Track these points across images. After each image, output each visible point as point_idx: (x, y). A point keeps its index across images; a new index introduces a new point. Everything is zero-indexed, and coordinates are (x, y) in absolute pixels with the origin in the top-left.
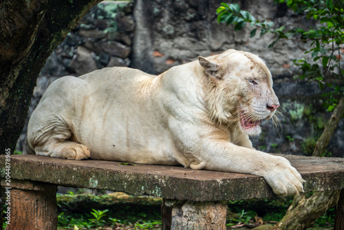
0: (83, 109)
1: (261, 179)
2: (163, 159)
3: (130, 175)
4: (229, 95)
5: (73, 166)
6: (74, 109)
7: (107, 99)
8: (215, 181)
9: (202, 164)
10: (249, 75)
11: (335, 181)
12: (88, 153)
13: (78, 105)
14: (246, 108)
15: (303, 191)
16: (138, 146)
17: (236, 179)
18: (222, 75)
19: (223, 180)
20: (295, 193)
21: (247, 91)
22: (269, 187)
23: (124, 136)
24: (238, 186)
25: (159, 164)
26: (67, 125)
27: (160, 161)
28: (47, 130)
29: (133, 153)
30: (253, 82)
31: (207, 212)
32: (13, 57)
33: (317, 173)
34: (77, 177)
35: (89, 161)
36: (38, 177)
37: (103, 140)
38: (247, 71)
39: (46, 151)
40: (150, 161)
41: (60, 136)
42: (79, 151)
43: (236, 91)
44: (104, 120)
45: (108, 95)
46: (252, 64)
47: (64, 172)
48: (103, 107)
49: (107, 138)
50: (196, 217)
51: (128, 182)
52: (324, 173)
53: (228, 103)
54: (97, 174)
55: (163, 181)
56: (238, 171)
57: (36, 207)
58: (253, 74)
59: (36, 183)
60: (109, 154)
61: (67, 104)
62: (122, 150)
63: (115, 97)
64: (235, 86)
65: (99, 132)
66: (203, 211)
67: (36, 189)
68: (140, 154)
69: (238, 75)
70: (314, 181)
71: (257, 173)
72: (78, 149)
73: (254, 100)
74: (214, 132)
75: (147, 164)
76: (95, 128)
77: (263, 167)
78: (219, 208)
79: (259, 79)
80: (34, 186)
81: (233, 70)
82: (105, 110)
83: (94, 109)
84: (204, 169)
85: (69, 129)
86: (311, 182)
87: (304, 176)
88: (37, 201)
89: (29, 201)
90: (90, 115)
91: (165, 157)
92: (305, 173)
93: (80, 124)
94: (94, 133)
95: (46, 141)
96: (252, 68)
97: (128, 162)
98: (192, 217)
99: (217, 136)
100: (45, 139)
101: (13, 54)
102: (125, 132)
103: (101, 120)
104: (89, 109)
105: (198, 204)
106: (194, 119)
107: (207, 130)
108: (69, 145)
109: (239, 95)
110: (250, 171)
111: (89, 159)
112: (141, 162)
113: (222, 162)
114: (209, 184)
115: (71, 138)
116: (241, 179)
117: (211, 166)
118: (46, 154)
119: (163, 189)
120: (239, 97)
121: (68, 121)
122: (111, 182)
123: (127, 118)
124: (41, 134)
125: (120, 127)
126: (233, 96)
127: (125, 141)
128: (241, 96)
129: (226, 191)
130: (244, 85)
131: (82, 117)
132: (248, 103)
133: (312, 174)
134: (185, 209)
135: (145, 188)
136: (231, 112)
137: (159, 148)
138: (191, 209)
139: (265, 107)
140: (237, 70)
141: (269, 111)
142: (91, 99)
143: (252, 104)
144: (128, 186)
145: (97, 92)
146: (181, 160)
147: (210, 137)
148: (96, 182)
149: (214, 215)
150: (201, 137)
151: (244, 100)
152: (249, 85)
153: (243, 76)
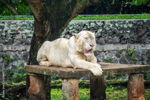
0: (49, 51)
1: (89, 71)
2: (69, 66)
6: (46, 51)
7: (56, 48)
8: (72, 72)
9: (76, 67)
11: (119, 71)
13: (48, 49)
16: (63, 61)
17: (79, 71)
18: (78, 38)
23: (59, 59)
24: (80, 73)
28: (40, 57)
30: (86, 38)
37: (54, 60)
39: (41, 64)
41: (44, 59)
43: (81, 42)
44: (55, 54)
47: (39, 70)
50: (67, 83)
52: (115, 69)
54: (45, 70)
55: (59, 72)
57: (36, 81)
58: (86, 36)
60: (56, 65)
62: (59, 63)
63: (58, 47)
64: (81, 40)
65: (53, 58)
66: (69, 81)
67: (35, 75)
68: (64, 64)
69: (82, 37)
70: (110, 71)
71: (89, 69)
73: (86, 44)
74: (78, 57)
75: (65, 67)
76: (52, 57)
78: (75, 80)
79: (88, 38)
82: (55, 51)
84: (77, 68)
86: (109, 72)
88: (36, 79)
89: (34, 79)
90: (51, 53)
93: (48, 55)
95: (40, 61)
96: (86, 34)
97: (59, 66)
98: (66, 83)
100: (40, 60)
101: (42, 35)
103: (54, 54)
104: (51, 51)
105: (67, 79)
106: (73, 52)
107: (76, 56)
109: (82, 43)
111: (52, 66)
112: (64, 66)
114: (69, 72)
116: (81, 71)
118: (41, 65)
119: (58, 74)
121: (45, 55)
123: (60, 53)
125: (58, 56)
126: (81, 43)
129: (76, 75)
131: (49, 53)
132: (85, 45)
134: (64, 80)
135: (55, 74)
139: (89, 46)
140: (82, 36)
141: (91, 47)
142: (52, 48)
143: (86, 45)
145: (54, 46)
148: (45, 73)
149: (73, 82)
150: (75, 58)
151: (84, 44)
152: (85, 40)
153: (83, 37)
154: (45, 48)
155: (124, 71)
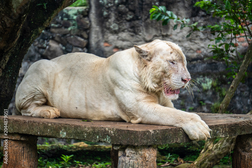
0: (54, 82)
2: (112, 117)
3: (89, 128)
4: (156, 72)
5: (48, 123)
6: (48, 83)
7: (71, 75)
8: (148, 131)
9: (139, 120)
10: (170, 58)
11: (232, 130)
12: (58, 113)
13: (51, 79)
14: (167, 81)
15: (210, 137)
17: (163, 130)
18: (151, 58)
19: (154, 130)
20: (205, 139)
21: (168, 69)
22: (186, 135)
23: (83, 101)
24: (164, 135)
25: (109, 120)
26: (43, 94)
27: (109, 118)
28: (29, 98)
29: (90, 113)
30: (172, 62)
31: (143, 153)
32: (5, 47)
33: (220, 125)
34: (51, 130)
35: (59, 119)
36: (24, 131)
37: (69, 104)
38: (168, 55)
39: (29, 113)
40: (103, 118)
41: (39, 102)
42: (52, 112)
43: (160, 69)
44: (69, 90)
45: (71, 72)
46: (171, 50)
47: (42, 127)
48: (69, 81)
49: (71, 102)
50: (135, 156)
51: (87, 133)
52: (225, 125)
53: (155, 77)
54: (65, 128)
55: (112, 132)
56: (164, 124)
57: (22, 152)
58: (172, 57)
59: (22, 135)
60: (73, 114)
61: (43, 79)
62: (83, 111)
63: (76, 73)
64: (160, 66)
65: (66, 99)
66: (140, 152)
68: (95, 114)
69: (162, 58)
71: (177, 125)
72: (51, 110)
73: (173, 75)
75: (100, 121)
76: (63, 96)
77: (182, 121)
78: (151, 150)
79: (176, 61)
80: (21, 137)
81: (158, 54)
82: (69, 83)
83: (62, 82)
84: (140, 123)
85: (45, 96)
86: (215, 131)
87: (210, 127)
88: (23, 147)
89: (18, 148)
90: (59, 87)
91: (113, 115)
92: (211, 124)
93: (53, 93)
94: (62, 99)
95: (29, 106)
96: (171, 53)
98: (132, 157)
99: (149, 100)
100: (28, 104)
102: (84, 98)
103: (67, 90)
104: (58, 82)
105: (136, 148)
106: (132, 88)
107: (142, 96)
108: (45, 109)
109: (162, 72)
110: (172, 124)
111: (60, 117)
112: (96, 119)
113: (153, 118)
114: (144, 133)
115: (46, 104)
116: (166, 129)
117: (145, 121)
119: (112, 137)
120: (163, 73)
121: (44, 91)
122: (75, 134)
123: (86, 88)
124: (25, 101)
125: (81, 95)
126: (158, 72)
127: (85, 104)
128: (164, 72)
129: (156, 138)
130: (166, 64)
131: (54, 88)
132: (168, 77)
133: (216, 126)
134: (128, 151)
135: (99, 137)
136: (157, 83)
137: (109, 109)
138: (132, 151)
139: (180, 80)
140: (161, 54)
141: (183, 83)
142: (60, 75)
143: (172, 78)
144: (87, 136)
145: (64, 70)
146: (124, 117)
147: (144, 101)
148: (65, 133)
149: (148, 155)
150: (138, 101)
151: (166, 75)
152: (169, 65)
153: (165, 59)
154: (45, 76)
155: (241, 128)
